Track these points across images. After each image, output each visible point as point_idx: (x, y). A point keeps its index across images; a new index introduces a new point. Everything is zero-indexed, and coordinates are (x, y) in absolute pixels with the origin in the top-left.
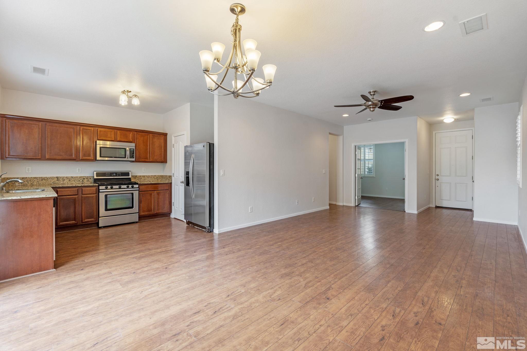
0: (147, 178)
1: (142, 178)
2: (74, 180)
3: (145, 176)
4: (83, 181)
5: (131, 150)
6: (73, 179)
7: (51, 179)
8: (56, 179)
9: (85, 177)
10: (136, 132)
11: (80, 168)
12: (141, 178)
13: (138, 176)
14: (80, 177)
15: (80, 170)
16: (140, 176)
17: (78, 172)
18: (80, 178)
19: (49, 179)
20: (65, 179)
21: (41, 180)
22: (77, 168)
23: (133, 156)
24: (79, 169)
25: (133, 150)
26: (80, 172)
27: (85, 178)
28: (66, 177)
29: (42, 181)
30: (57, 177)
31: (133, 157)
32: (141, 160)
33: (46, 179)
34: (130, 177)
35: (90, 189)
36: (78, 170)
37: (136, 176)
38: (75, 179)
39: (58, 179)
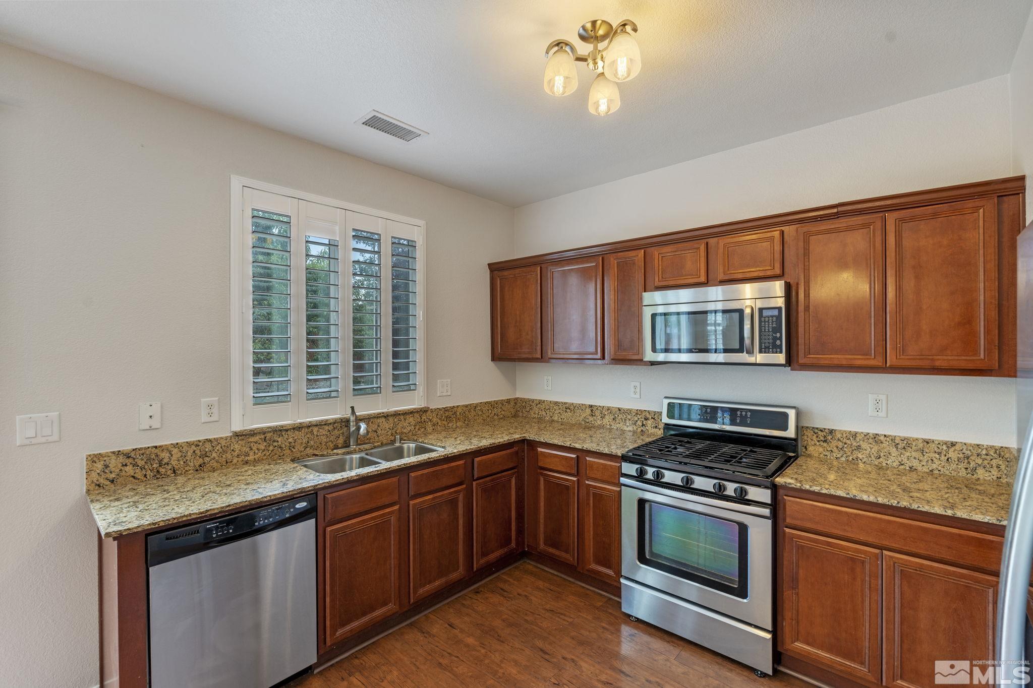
0: (893, 450)
1: (864, 445)
2: (624, 421)
3: (882, 438)
4: (643, 425)
5: (765, 313)
6: (622, 416)
7: (581, 411)
8: (588, 411)
9: (649, 412)
10: (801, 221)
11: (638, 384)
12: (859, 447)
13: (842, 432)
14: (639, 412)
15: (638, 390)
16: (855, 435)
17: (633, 395)
18: (637, 414)
19: (576, 408)
20: (606, 413)
21: (564, 409)
22: (633, 384)
23: (778, 342)
24: (635, 387)
25: (776, 313)
26: (638, 396)
27: (648, 416)
28: (608, 409)
29: (566, 412)
30: (591, 406)
31: (776, 349)
32: (825, 359)
33: (572, 407)
34: (791, 433)
35: (602, 464)
36: (633, 390)
37: (831, 432)
38: (625, 416)
39: (592, 411)
